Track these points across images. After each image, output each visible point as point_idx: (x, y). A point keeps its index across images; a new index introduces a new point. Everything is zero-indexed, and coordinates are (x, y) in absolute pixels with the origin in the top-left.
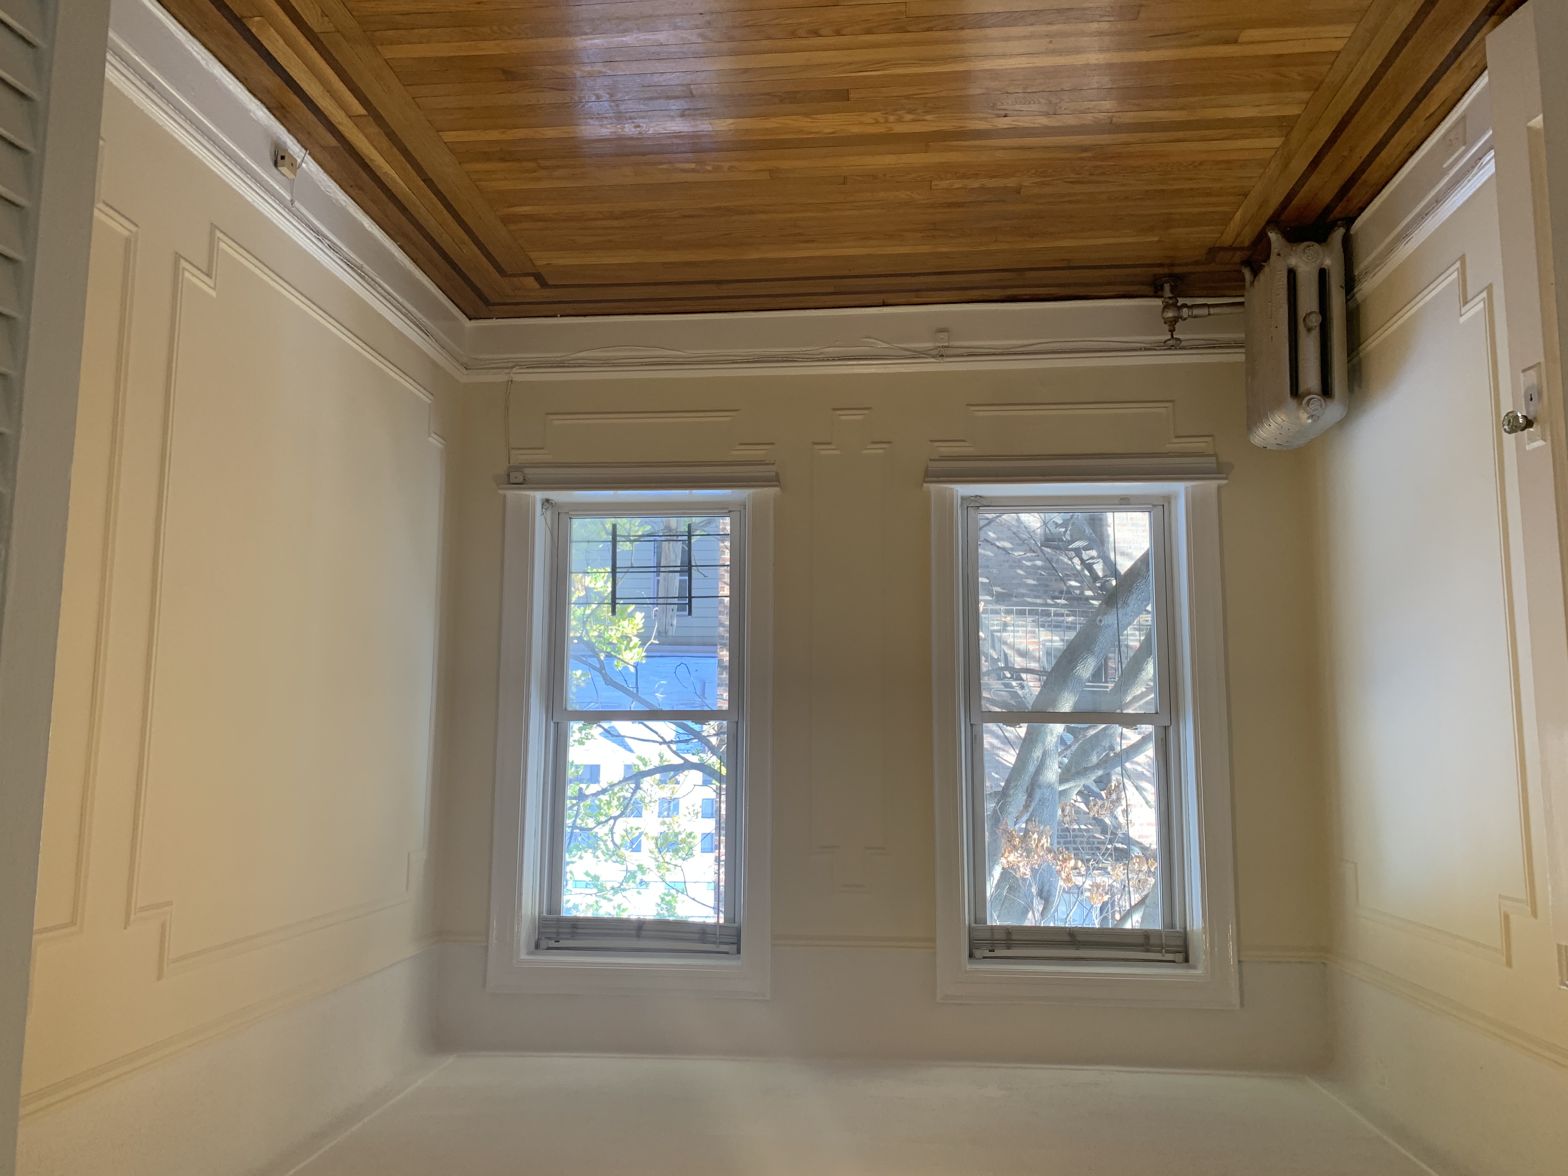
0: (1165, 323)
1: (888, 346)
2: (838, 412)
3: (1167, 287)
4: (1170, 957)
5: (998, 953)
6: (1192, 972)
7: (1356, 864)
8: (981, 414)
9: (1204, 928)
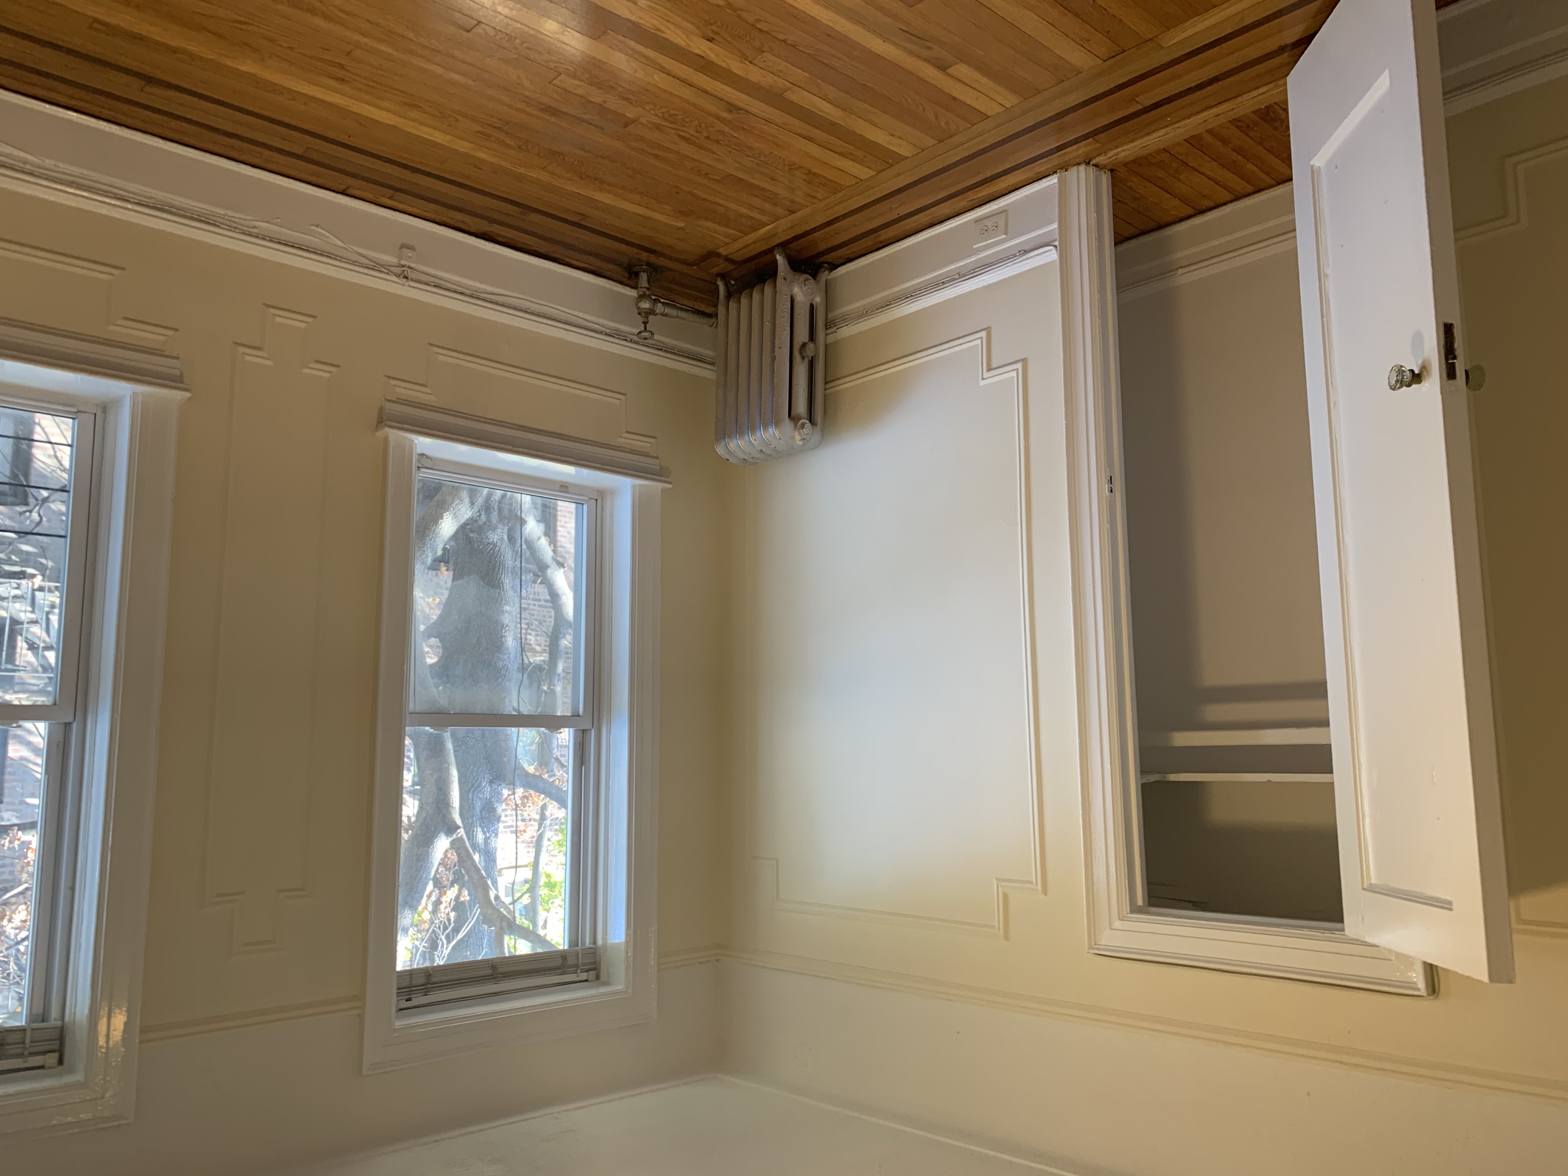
0: (639, 314)
1: (341, 244)
2: (273, 311)
3: (644, 277)
4: (583, 976)
5: (416, 1001)
6: (603, 990)
7: (777, 861)
8: (441, 358)
9: (627, 942)
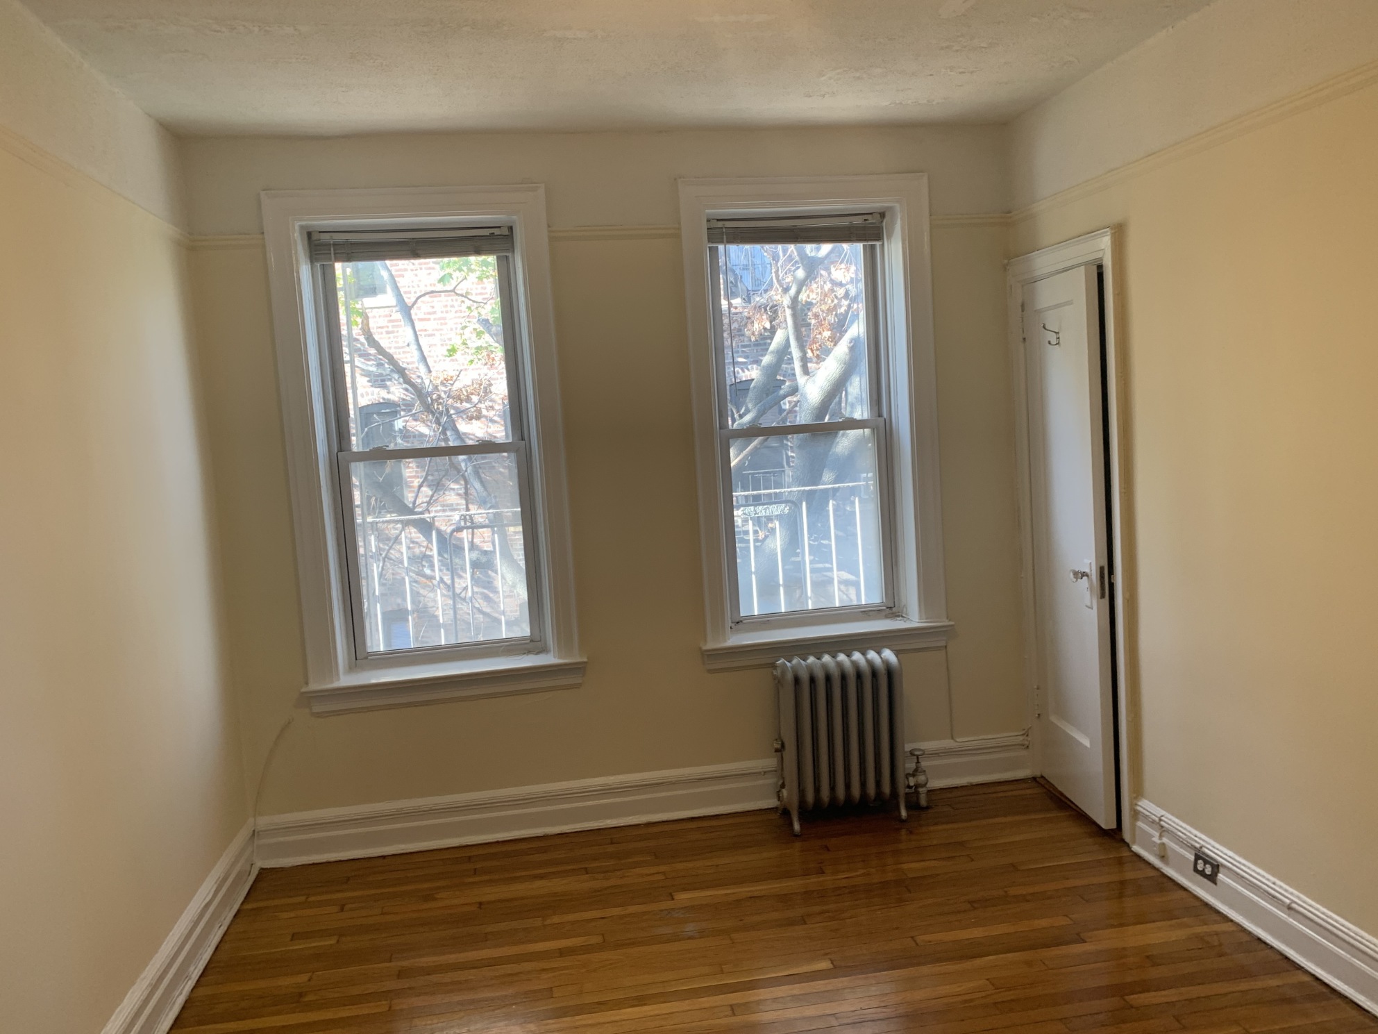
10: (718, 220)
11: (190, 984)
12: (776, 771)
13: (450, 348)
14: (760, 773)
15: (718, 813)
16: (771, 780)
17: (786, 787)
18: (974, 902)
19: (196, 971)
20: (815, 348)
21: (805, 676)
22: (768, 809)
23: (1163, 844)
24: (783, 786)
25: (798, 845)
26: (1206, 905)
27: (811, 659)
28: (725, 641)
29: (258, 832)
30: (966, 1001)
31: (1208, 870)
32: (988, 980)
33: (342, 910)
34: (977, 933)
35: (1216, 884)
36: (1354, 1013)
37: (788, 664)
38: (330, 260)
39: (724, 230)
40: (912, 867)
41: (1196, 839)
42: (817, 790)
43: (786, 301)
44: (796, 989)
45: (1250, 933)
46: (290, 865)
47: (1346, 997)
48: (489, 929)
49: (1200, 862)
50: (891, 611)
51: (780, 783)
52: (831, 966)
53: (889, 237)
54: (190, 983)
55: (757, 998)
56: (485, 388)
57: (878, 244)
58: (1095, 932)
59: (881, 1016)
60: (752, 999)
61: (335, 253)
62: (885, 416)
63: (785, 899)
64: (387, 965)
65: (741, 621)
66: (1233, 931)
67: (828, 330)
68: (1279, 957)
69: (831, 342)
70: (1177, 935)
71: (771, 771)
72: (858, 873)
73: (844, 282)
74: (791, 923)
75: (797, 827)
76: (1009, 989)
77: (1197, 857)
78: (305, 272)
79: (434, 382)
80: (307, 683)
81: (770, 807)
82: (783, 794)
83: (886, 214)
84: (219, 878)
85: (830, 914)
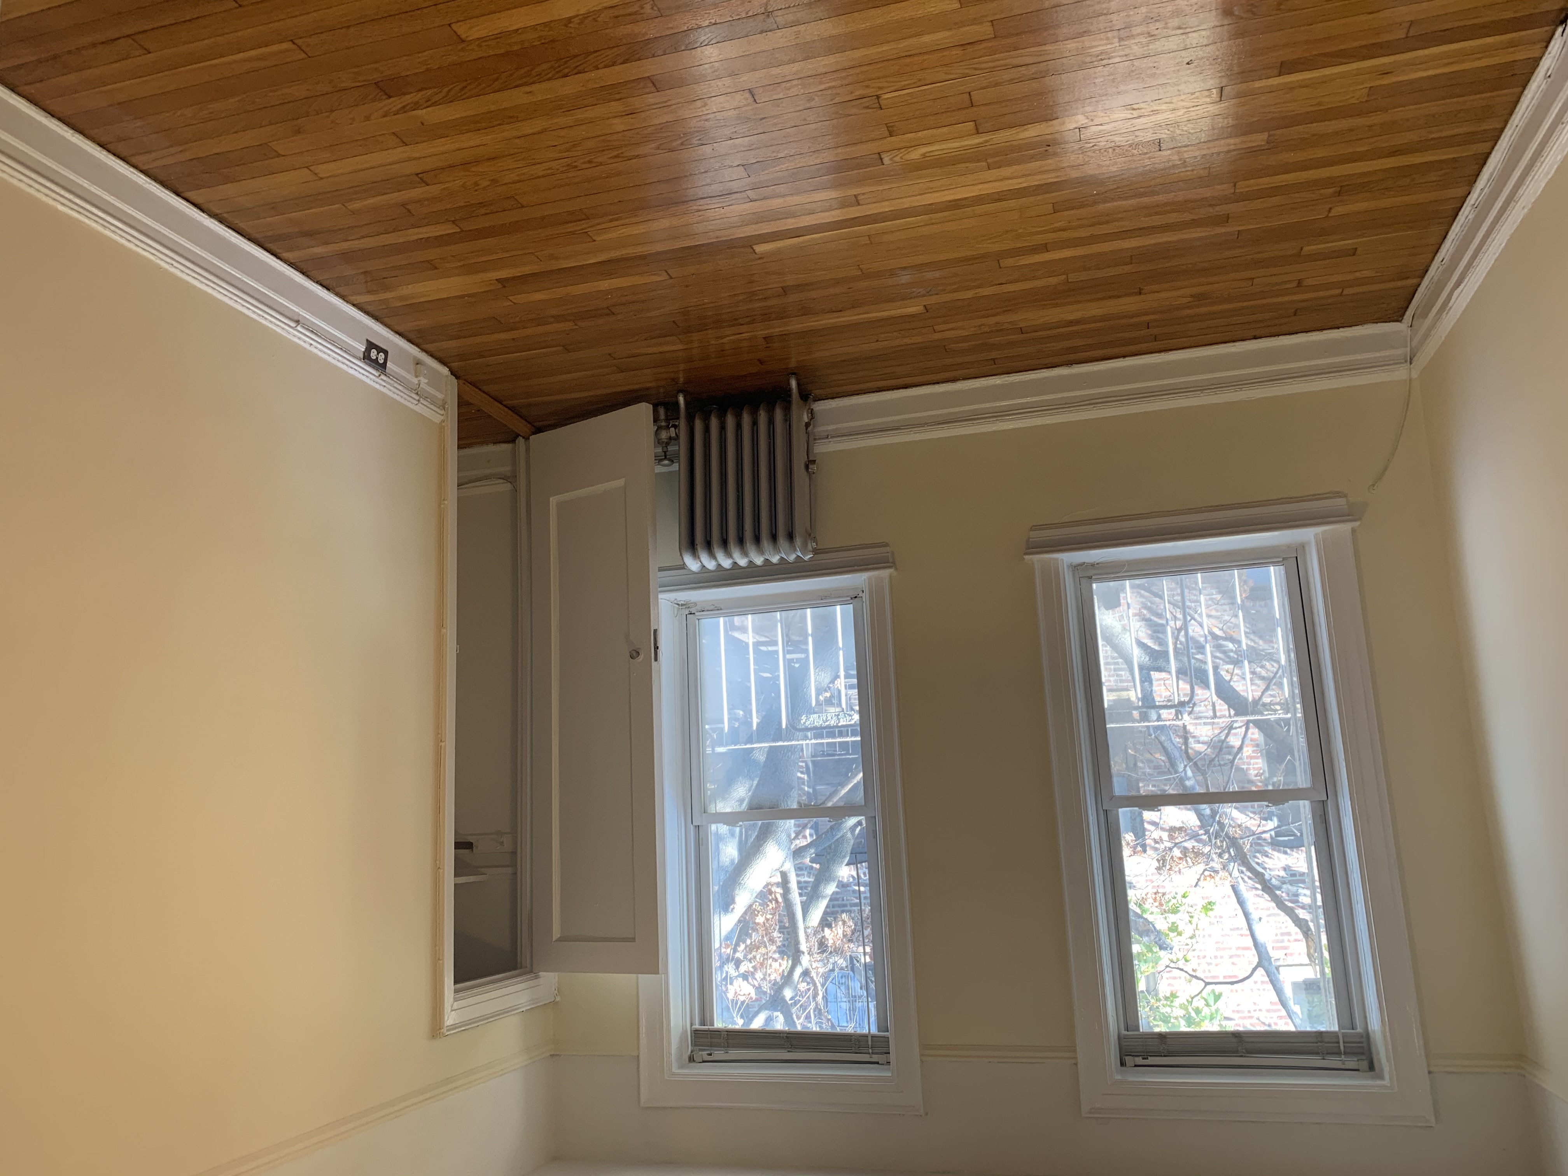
10: (878, 1063)
11: (1472, 199)
12: (815, 439)
13: (1210, 913)
14: (831, 437)
15: (878, 394)
16: (821, 429)
17: (804, 424)
18: (608, 315)
19: (1466, 213)
20: (774, 902)
21: (782, 542)
22: (824, 400)
23: (416, 377)
24: (807, 425)
25: (793, 364)
26: (376, 318)
27: (775, 559)
28: (870, 579)
29: (1406, 361)
30: (617, 220)
31: (373, 354)
32: (595, 241)
33: (1300, 282)
34: (605, 285)
35: (367, 340)
36: (242, 225)
37: (799, 554)
38: (1344, 1035)
39: (870, 1051)
40: (674, 346)
41: (385, 384)
42: (771, 422)
43: (805, 960)
44: (791, 224)
45: (337, 294)
46: (1366, 326)
47: (249, 239)
48: (1127, 268)
49: (381, 361)
50: (691, 610)
51: (810, 429)
52: (755, 247)
53: (685, 1032)
54: (1472, 202)
55: (833, 213)
56: (1164, 866)
57: (697, 1026)
58: (487, 289)
59: (702, 202)
60: (838, 211)
61: (1338, 1043)
62: (692, 827)
63: (805, 311)
64: (1240, 228)
65: (852, 599)
66: (352, 296)
67: (758, 924)
68: (311, 274)
69: (755, 910)
70: (407, 290)
71: (820, 439)
72: (728, 338)
73: (740, 979)
74: (800, 287)
75: (793, 383)
76: (573, 233)
77: (384, 366)
78: (1375, 1023)
79: (1227, 874)
80: (1353, 531)
81: (822, 401)
82: (808, 417)
83: (687, 1060)
84: (1447, 313)
85: (757, 298)
